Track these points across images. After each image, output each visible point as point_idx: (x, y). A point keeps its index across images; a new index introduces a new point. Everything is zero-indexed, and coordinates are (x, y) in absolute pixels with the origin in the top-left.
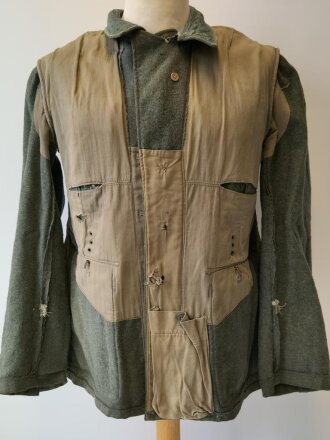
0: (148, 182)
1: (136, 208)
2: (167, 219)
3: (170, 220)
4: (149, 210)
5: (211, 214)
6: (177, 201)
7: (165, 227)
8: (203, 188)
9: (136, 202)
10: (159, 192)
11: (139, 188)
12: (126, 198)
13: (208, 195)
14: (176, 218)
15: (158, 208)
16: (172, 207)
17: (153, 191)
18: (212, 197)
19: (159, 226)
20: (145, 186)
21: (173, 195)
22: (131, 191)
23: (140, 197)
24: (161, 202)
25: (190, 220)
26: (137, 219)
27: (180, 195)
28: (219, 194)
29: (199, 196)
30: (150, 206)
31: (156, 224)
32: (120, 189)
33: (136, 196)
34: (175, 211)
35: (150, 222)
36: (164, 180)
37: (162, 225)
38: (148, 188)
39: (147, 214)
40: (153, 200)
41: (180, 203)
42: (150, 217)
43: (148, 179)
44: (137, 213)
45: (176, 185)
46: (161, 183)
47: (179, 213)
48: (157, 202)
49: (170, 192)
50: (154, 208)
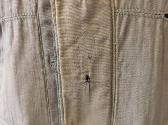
0: (60, 13)
1: (46, 51)
2: (89, 68)
3: (94, 69)
4: (63, 54)
5: (152, 58)
6: (103, 40)
7: (87, 78)
8: (140, 20)
9: (45, 43)
10: (77, 27)
11: (48, 22)
12: (31, 38)
13: (147, 30)
14: (103, 66)
15: (77, 50)
16: (96, 49)
17: (68, 25)
18: (153, 34)
19: (78, 77)
20: (55, 18)
21: (98, 31)
22: (38, 26)
23: (50, 35)
24: (80, 40)
25: (123, 67)
26: (47, 68)
27: (109, 29)
28: (162, 28)
29: (136, 31)
30: (64, 49)
31: (73, 75)
32: (22, 26)
33: (44, 34)
34: (101, 55)
35: (65, 72)
36: (84, 8)
37: (83, 76)
38: (60, 22)
39: (59, 61)
40: (68, 39)
41: (108, 42)
42: (65, 64)
43: (61, 7)
44: (46, 59)
45: (102, 15)
46: (79, 13)
47: (106, 57)
48: (74, 42)
49: (93, 27)
50: (70, 51)
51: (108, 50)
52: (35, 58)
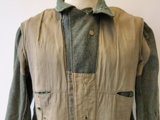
0: (77, 92)
1: (70, 106)
2: (87, 113)
3: (89, 114)
4: (77, 108)
5: (112, 110)
6: (93, 103)
7: (86, 118)
8: (107, 95)
9: (70, 103)
10: (83, 98)
11: (72, 95)
12: (64, 100)
13: (110, 99)
14: (92, 113)
15: (82, 107)
16: (90, 106)
17: (80, 97)
18: (112, 101)
20: (75, 94)
21: (91, 99)
22: (67, 96)
23: (72, 100)
24: (83, 104)
25: (100, 114)
26: (70, 113)
27: (95, 99)
28: (116, 98)
29: (105, 100)
30: (78, 106)
31: (81, 116)
32: (61, 96)
33: (70, 99)
34: (92, 109)
35: (78, 115)
36: (86, 91)
37: (84, 117)
38: (77, 96)
39: (76, 110)
40: (79, 102)
41: (95, 104)
42: (78, 112)
43: (77, 90)
44: (70, 109)
45: (92, 93)
46: (84, 92)
47: (94, 110)
48: (82, 103)
49: (89, 98)
50: (80, 107)
51: (95, 107)
52: (66, 108)
